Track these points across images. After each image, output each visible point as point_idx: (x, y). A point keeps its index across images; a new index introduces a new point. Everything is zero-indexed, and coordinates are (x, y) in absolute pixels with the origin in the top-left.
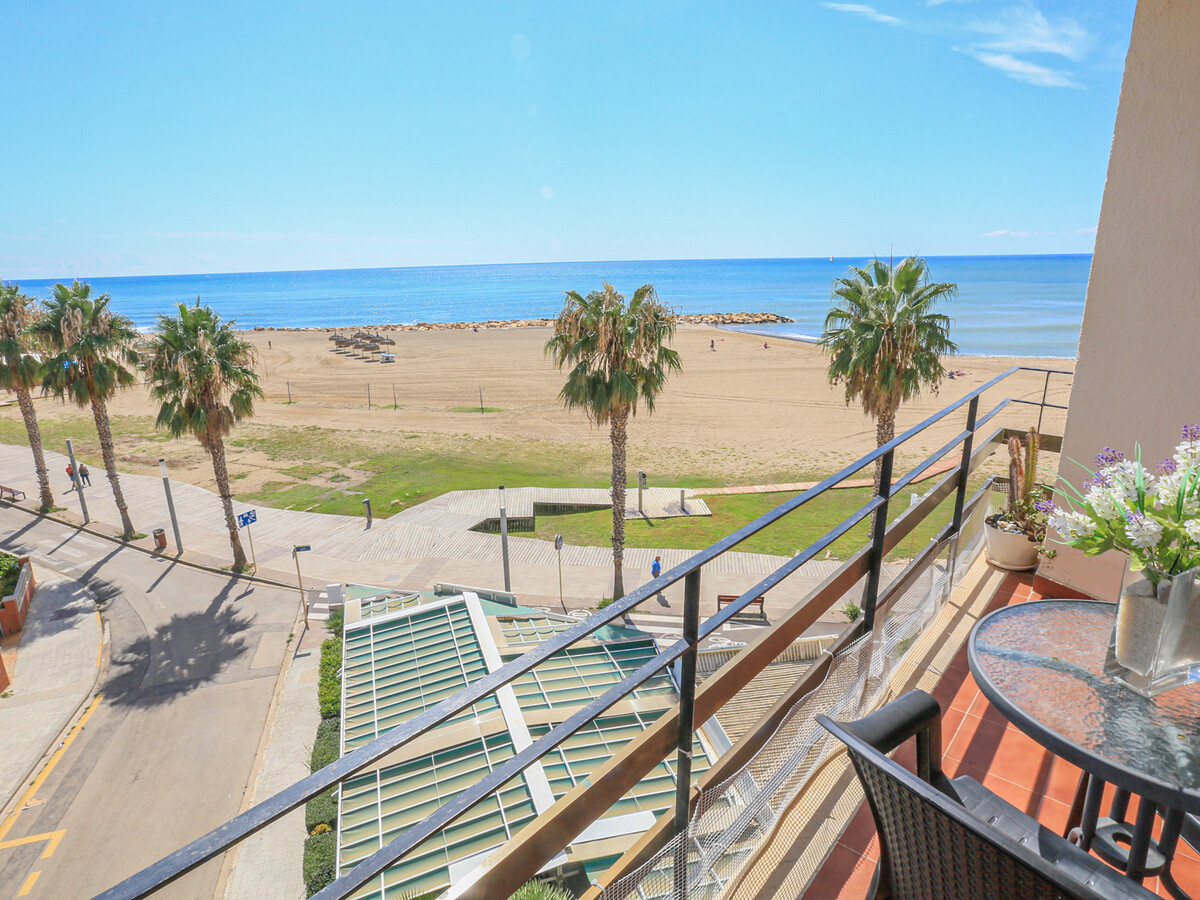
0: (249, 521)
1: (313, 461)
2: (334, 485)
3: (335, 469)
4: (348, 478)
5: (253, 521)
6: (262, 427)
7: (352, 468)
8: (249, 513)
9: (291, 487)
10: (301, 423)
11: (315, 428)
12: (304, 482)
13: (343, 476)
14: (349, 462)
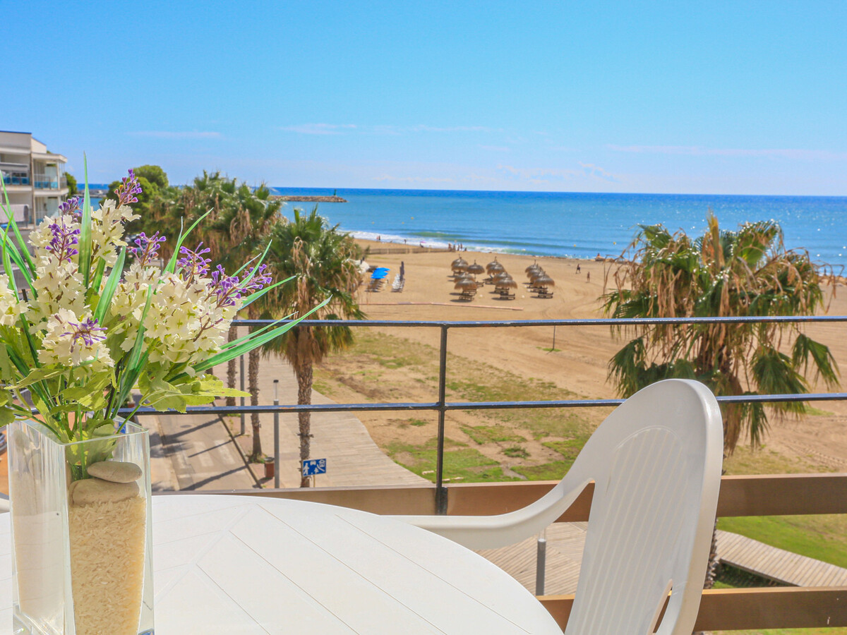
0: (316, 470)
1: (509, 424)
2: (507, 459)
3: (524, 440)
4: (528, 455)
5: (320, 472)
6: (497, 373)
7: (543, 445)
8: (317, 461)
9: (456, 449)
10: (541, 376)
11: (552, 385)
12: (477, 447)
13: (524, 451)
14: (547, 435)
